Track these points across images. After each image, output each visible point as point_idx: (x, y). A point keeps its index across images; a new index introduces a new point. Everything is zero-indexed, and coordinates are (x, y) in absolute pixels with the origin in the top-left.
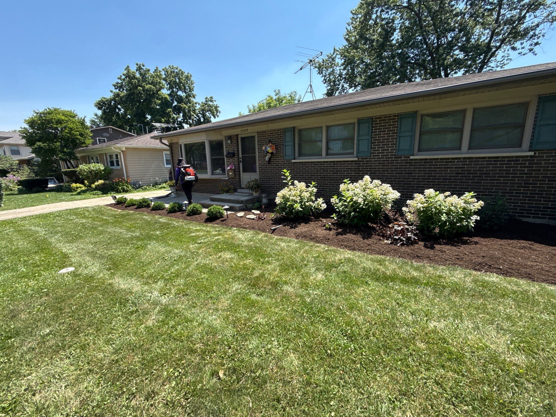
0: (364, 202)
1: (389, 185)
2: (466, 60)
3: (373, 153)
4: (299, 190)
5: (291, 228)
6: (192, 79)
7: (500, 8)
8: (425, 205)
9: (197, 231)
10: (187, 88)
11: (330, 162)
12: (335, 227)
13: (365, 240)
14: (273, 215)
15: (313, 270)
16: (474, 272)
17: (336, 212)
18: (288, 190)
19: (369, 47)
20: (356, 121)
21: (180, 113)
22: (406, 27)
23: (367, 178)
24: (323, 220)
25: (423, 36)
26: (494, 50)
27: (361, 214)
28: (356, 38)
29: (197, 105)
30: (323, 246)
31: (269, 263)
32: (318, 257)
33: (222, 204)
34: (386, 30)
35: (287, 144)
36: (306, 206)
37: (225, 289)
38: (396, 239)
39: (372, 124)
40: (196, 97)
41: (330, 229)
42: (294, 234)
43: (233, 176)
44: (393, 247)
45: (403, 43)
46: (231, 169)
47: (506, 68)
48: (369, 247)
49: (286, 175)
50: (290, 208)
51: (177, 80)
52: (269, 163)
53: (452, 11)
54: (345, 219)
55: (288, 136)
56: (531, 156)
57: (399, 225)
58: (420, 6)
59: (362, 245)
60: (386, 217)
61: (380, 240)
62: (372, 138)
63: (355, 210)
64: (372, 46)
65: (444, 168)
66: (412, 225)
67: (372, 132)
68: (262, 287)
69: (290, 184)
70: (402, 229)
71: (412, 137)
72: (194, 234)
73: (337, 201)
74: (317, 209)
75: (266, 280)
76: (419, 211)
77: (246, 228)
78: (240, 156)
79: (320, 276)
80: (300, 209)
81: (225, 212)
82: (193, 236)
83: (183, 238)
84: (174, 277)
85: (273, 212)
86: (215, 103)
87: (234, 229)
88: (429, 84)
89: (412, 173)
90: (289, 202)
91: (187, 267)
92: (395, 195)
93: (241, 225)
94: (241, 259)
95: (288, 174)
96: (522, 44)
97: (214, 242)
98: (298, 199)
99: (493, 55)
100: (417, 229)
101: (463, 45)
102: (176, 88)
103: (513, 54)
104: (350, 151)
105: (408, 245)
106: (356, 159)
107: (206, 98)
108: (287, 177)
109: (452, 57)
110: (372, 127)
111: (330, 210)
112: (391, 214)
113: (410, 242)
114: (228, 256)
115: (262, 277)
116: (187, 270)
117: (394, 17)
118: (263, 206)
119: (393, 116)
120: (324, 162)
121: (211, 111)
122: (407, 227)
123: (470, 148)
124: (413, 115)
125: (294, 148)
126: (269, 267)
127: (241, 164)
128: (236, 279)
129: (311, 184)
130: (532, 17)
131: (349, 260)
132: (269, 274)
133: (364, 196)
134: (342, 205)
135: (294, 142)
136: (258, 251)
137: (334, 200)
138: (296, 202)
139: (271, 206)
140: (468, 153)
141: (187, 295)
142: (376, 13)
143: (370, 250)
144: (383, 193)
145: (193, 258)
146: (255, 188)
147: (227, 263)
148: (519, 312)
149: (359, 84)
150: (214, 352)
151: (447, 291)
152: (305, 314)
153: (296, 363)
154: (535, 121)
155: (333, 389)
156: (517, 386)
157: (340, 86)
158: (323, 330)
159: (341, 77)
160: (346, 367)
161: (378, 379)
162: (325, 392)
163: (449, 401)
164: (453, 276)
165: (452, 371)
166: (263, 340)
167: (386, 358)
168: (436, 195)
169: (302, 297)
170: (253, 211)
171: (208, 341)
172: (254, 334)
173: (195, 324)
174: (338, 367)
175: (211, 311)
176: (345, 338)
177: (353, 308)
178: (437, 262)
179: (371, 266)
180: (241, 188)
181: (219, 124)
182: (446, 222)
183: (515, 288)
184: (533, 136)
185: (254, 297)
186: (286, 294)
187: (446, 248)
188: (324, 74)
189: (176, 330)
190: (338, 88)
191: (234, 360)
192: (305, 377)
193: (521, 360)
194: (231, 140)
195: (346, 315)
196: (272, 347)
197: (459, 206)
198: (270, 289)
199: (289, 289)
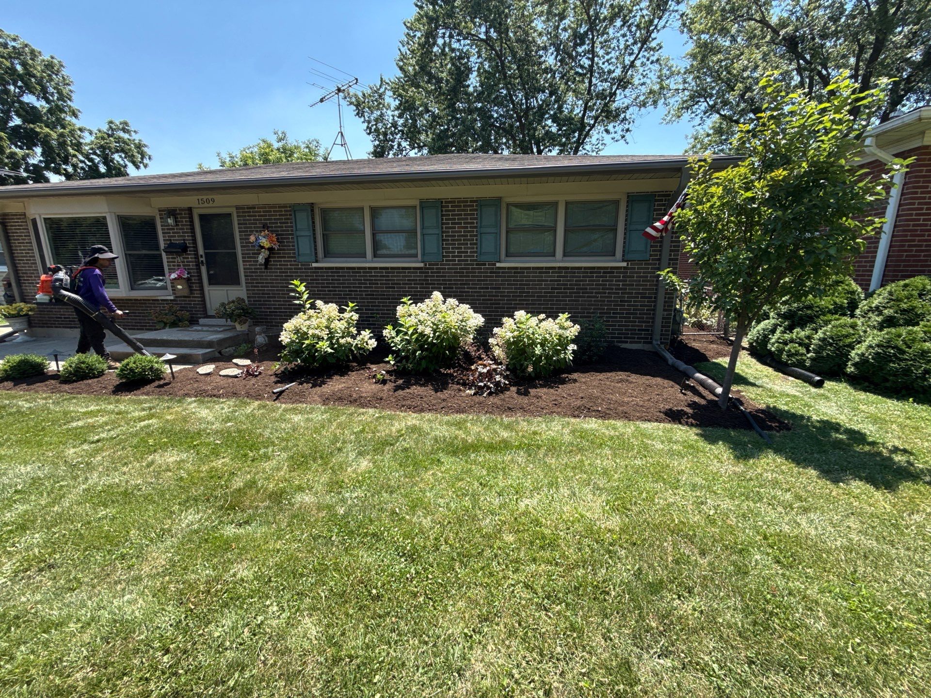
0: (434, 334)
1: (468, 306)
2: (559, 135)
3: (446, 256)
4: (326, 317)
5: (314, 386)
6: (64, 72)
7: (591, 76)
8: (516, 333)
9: (91, 414)
10: (51, 90)
11: (381, 268)
12: (393, 378)
13: (439, 394)
14: (277, 366)
15: (352, 456)
16: (573, 420)
17: (393, 352)
18: (305, 317)
19: (436, 89)
20: (417, 203)
21: (36, 145)
22: (485, 71)
23: (437, 295)
24: (372, 366)
25: (508, 89)
26: (588, 128)
27: (431, 352)
28: (414, 69)
29: (86, 134)
30: (371, 411)
31: (267, 457)
32: (363, 431)
33: (159, 350)
34: (458, 68)
35: (299, 233)
36: (340, 346)
37: (162, 529)
38: (481, 388)
39: (442, 211)
40: (80, 115)
41: (384, 382)
42: (320, 396)
43: (186, 292)
44: (478, 399)
45: (482, 93)
46: (179, 278)
47: (601, 153)
48: (444, 404)
49: (299, 289)
50: (310, 350)
51: (19, 68)
52: (266, 268)
53: (540, 63)
54: (407, 362)
55: (302, 220)
56: (624, 268)
57: (485, 366)
58: (501, 46)
59: (434, 402)
60: (467, 354)
61: (460, 390)
62: (443, 232)
63: (421, 348)
64: (440, 88)
65: (539, 281)
66: (501, 364)
67: (443, 224)
68: (250, 507)
69: (308, 306)
70: (488, 371)
71: (498, 234)
72: (80, 423)
73: (393, 333)
74: (360, 349)
75: (258, 491)
76: (508, 343)
77: (219, 396)
78: (201, 251)
79: (365, 464)
80: (330, 351)
81: (167, 366)
82: (76, 428)
83: (45, 435)
84: (11, 531)
85: (278, 359)
86: (136, 137)
87: (189, 400)
88: (514, 160)
89: (499, 288)
90: (307, 338)
91: (54, 503)
92: (477, 320)
93: (205, 391)
94: (202, 460)
95: (302, 288)
96: (614, 127)
97: (136, 435)
98: (324, 334)
99: (587, 134)
100: (507, 369)
101: (555, 113)
102: (15, 85)
103: (607, 138)
104: (413, 252)
105: (497, 394)
106: (422, 265)
107: (111, 122)
108: (301, 294)
109: (544, 128)
110: (442, 215)
111: (383, 349)
112: (471, 350)
113: (500, 389)
114: (171, 460)
115: (251, 487)
116: (56, 509)
117: (468, 50)
118: (256, 350)
119: (471, 202)
120: (370, 268)
121: (126, 153)
122: (494, 366)
123: (565, 254)
124: (496, 202)
125: (315, 242)
126: (267, 465)
127: (204, 269)
128: (189, 502)
129: (348, 306)
130: (623, 96)
131: (414, 429)
132: (267, 479)
133: (434, 324)
134: (402, 341)
135: (314, 230)
136: (243, 437)
137: (388, 332)
138: (320, 339)
139: (273, 350)
140: (562, 261)
141: (51, 567)
142: (443, 37)
143: (446, 409)
144: (461, 318)
145: (75, 478)
146: (239, 316)
147: (170, 474)
148: (615, 462)
149: (425, 145)
150: (125, 674)
151: (542, 451)
152: (333, 539)
153: (313, 632)
154: (626, 225)
155: (380, 653)
156: (611, 557)
157: (395, 144)
158: (366, 558)
159: (396, 128)
160: (402, 608)
161: (450, 609)
162: (364, 664)
163: (540, 607)
164: (550, 429)
165: (544, 562)
166: (246, 610)
167: (461, 572)
168: (527, 319)
169: (330, 507)
170: (235, 361)
171: (109, 655)
172: (226, 605)
173: (72, 626)
174: (388, 614)
175: (119, 587)
176: (403, 560)
177: (416, 506)
178: (532, 413)
179: (446, 434)
180: (207, 316)
181: (142, 182)
182: (541, 356)
183: (612, 433)
184: (624, 243)
185: (230, 531)
186: (300, 508)
187: (542, 391)
188: (367, 119)
189: (12, 658)
190: (392, 147)
191: (175, 674)
192: (330, 652)
193: (615, 522)
194: (176, 218)
195: (405, 521)
196: (266, 619)
197: (554, 334)
198: (268, 508)
199: (307, 498)
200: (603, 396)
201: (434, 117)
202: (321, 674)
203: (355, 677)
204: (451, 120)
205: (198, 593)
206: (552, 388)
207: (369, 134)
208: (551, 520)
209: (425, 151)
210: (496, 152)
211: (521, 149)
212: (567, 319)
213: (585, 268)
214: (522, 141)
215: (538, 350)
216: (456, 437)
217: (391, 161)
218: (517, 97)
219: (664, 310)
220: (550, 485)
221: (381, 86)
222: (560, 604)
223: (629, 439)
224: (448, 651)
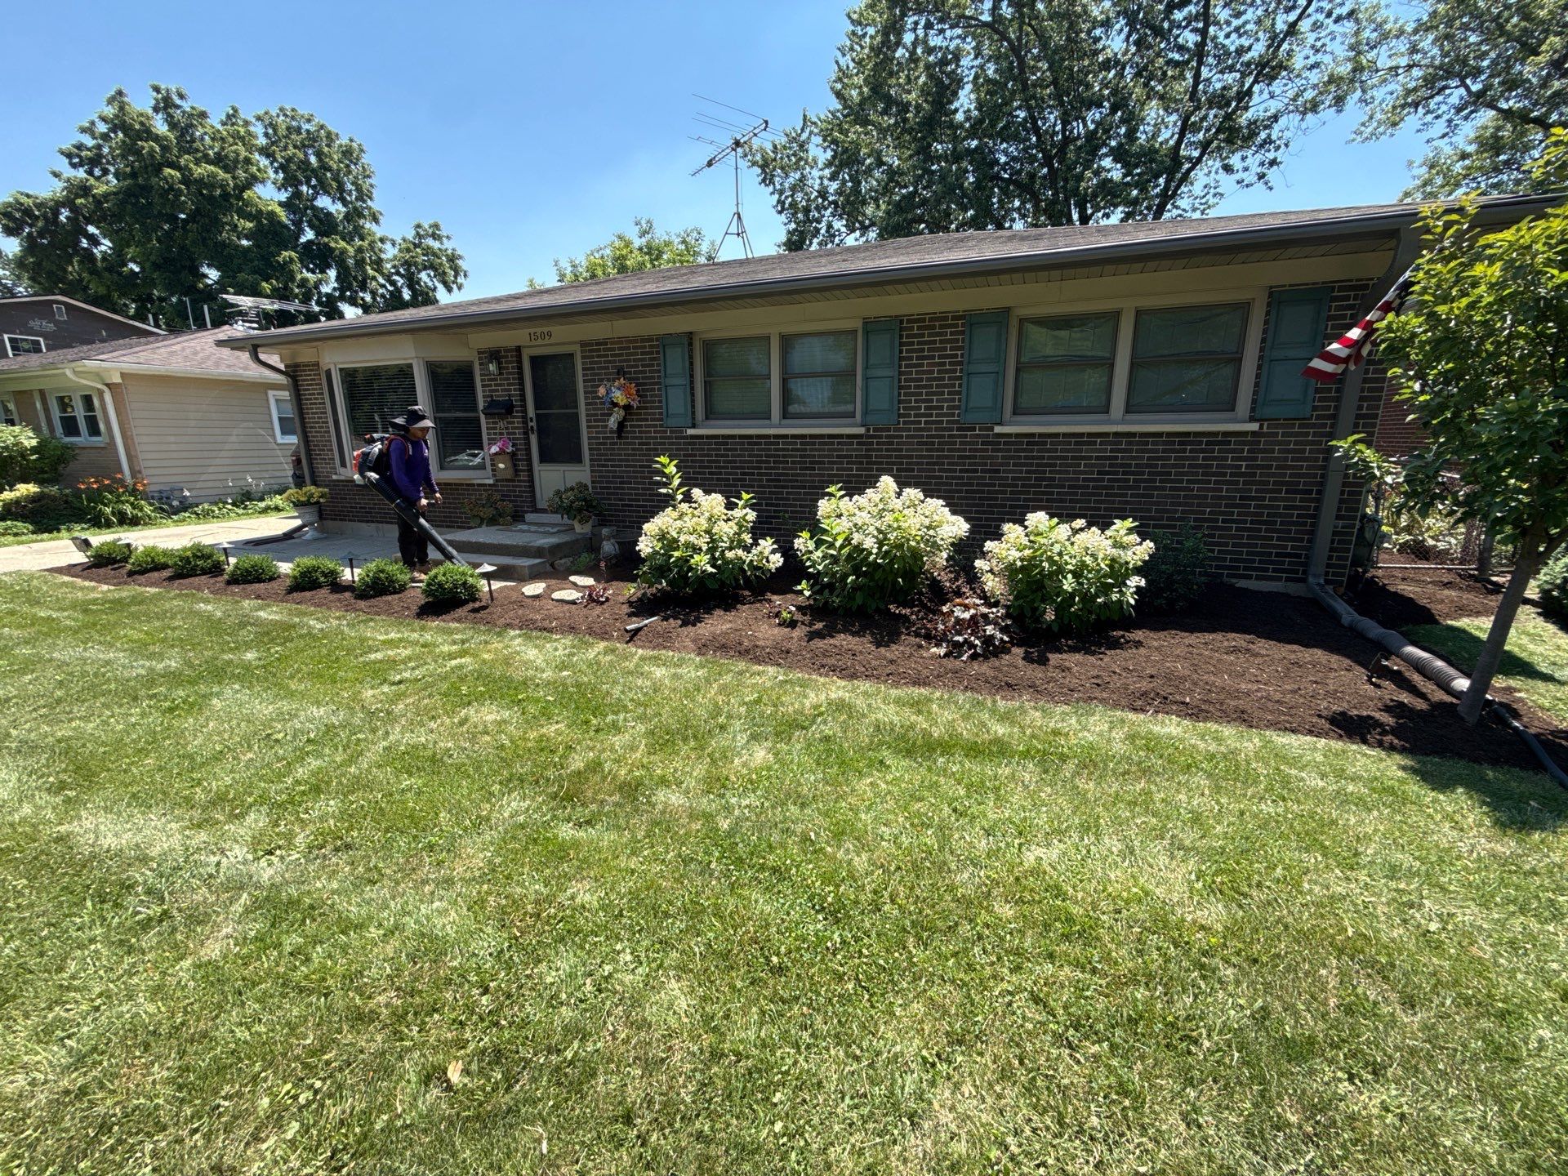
0: (880, 548)
1: (941, 502)
2: (1128, 184)
3: (904, 416)
4: (707, 515)
5: (685, 624)
6: (365, 159)
7: (1200, 63)
8: (1027, 552)
9: (390, 643)
10: (349, 186)
11: (794, 436)
12: (807, 618)
13: (882, 650)
14: (631, 590)
15: (742, 739)
16: (1132, 716)
17: (809, 577)
18: (675, 515)
19: (896, 123)
20: (858, 324)
21: (329, 266)
22: (988, 80)
23: (887, 482)
24: (774, 597)
25: (1029, 109)
26: (1187, 166)
27: (872, 579)
28: (861, 93)
29: (388, 246)
30: (771, 670)
31: (615, 728)
32: (758, 701)
33: (475, 558)
34: (939, 82)
35: (669, 381)
36: (727, 562)
37: (478, 817)
38: (957, 645)
39: (901, 337)
40: (382, 219)
41: (792, 624)
42: (694, 641)
43: (509, 475)
44: (950, 663)
45: (980, 121)
46: (502, 452)
47: (1212, 213)
48: (892, 668)
49: (667, 471)
50: (681, 567)
51: (313, 159)
52: (619, 437)
53: (1096, 53)
54: (831, 593)
55: (675, 360)
56: (1254, 433)
57: (967, 607)
58: (1021, 29)
59: (874, 663)
60: (935, 584)
61: (920, 646)
62: (901, 373)
63: (856, 570)
64: (905, 120)
65: (1073, 458)
66: (996, 604)
67: (901, 359)
68: (594, 801)
69: (679, 497)
70: (972, 617)
71: (1000, 375)
72: (379, 656)
73: (811, 545)
74: (757, 568)
75: (604, 778)
76: (1011, 571)
77: (550, 631)
78: (531, 413)
79: (760, 755)
80: (710, 569)
81: (484, 582)
82: (375, 662)
83: (339, 669)
84: (303, 793)
85: (633, 579)
86: (448, 245)
87: (512, 633)
88: (1038, 238)
89: (998, 471)
90: (677, 549)
91: (351, 761)
92: (956, 527)
93: (534, 622)
94: (531, 722)
95: (671, 469)
96: (1244, 159)
97: (445, 678)
98: (703, 542)
99: (1185, 178)
100: (1007, 616)
101: (1120, 145)
102: (309, 186)
103: (1227, 182)
104: (849, 408)
105: (986, 658)
106: (862, 430)
107: (418, 226)
108: (670, 478)
109: (1097, 173)
110: (901, 344)
111: (794, 569)
112: (945, 578)
113: (992, 649)
114: (490, 718)
115: (594, 771)
116: (352, 770)
118: (603, 564)
119: (954, 318)
120: (776, 436)
121: (435, 270)
122: (986, 610)
123: (1129, 409)
124: (1000, 317)
125: (693, 395)
126: (617, 741)
127: (534, 439)
128: (514, 782)
129: (740, 498)
130: (1266, 95)
131: (840, 706)
132: (616, 761)
133: (880, 531)
134: (825, 557)
135: (692, 376)
136: (584, 695)
137: (802, 542)
138: (697, 550)
139: (626, 564)
140: (1123, 422)
141: (348, 847)
142: (914, 29)
143: (894, 676)
144: (927, 522)
145: (374, 731)
146: (580, 510)
147: (488, 738)
148: (1218, 802)
149: (873, 224)
150: (435, 1010)
151: (1069, 768)
152: (713, 866)
153: (682, 1004)
154: (1262, 349)
155: (782, 1058)
156: (1204, 977)
157: (823, 226)
158: (762, 904)
159: (825, 198)
160: (818, 994)
161: (898, 1011)
162: (759, 1071)
163: (1059, 1039)
164: (1084, 728)
165: (1070, 964)
166: (589, 952)
167: (919, 955)
168: (1052, 528)
169: (708, 817)
170: (573, 578)
171: (416, 980)
172: (562, 940)
173: (374, 932)
174: (797, 998)
175: (427, 889)
176: (820, 917)
177: (843, 833)
178: (1052, 697)
179: (896, 719)
180: (536, 511)
181: (458, 312)
182: (1072, 595)
183: (1213, 747)
184: (1257, 385)
185: (566, 831)
186: (663, 812)
187: (1073, 659)
188: (778, 187)
189: (308, 960)
190: (818, 230)
191: (497, 1024)
192: (708, 1039)
193: (1215, 913)
194: (500, 363)
195: (825, 854)
196: (616, 970)
197: (1101, 556)
198: (616, 804)
199: (673, 798)
200: (1195, 676)
201: (892, 173)
202: (695, 1070)
203: (745, 1087)
204: (921, 177)
205: (525, 914)
206: (1093, 653)
207: (780, 212)
208: (1084, 890)
209: (872, 234)
210: (1000, 226)
211: (1049, 218)
212: (1130, 531)
213: (1169, 434)
214: (1053, 203)
215: (1068, 584)
216: (912, 727)
217: (815, 255)
218: (1045, 119)
219: (1338, 517)
220: (1085, 829)
221: (803, 130)
222: (1099, 1042)
223: (1249, 764)
224: (894, 1080)
